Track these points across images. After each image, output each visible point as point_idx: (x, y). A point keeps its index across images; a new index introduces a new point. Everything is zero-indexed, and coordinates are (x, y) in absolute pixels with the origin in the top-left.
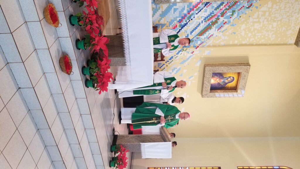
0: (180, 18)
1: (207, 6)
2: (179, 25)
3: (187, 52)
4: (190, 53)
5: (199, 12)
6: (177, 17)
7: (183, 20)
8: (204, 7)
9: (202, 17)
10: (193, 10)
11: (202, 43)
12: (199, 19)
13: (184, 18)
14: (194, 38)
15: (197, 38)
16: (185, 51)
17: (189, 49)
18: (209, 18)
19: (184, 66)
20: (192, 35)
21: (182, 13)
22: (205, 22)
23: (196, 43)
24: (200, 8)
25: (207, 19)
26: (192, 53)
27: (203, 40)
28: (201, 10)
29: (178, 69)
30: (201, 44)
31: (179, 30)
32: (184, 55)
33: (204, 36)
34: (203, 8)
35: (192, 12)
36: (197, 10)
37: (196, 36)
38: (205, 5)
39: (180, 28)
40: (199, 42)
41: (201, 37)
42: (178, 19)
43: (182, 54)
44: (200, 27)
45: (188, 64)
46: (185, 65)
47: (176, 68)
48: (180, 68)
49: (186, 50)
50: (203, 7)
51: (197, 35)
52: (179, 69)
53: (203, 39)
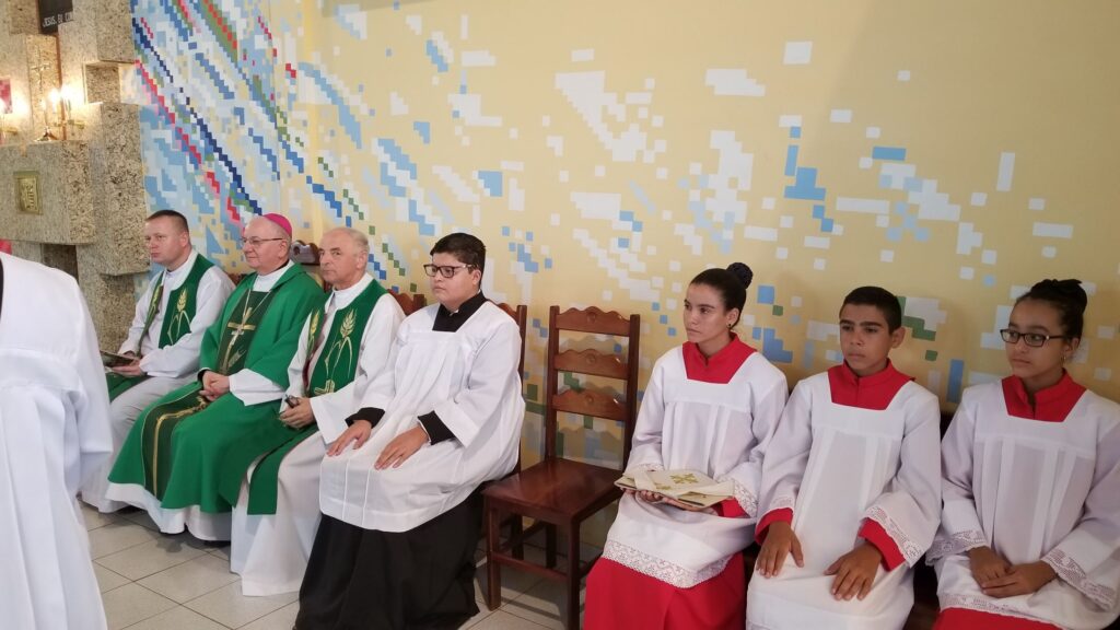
0: (188, 158)
1: (149, 39)
2: (206, 162)
3: (290, 108)
4: (292, 90)
5: (165, 67)
6: (186, 174)
7: (190, 144)
8: (152, 49)
9: (180, 53)
10: (161, 99)
11: (263, 25)
12: (185, 64)
13: (186, 138)
14: (244, 76)
15: (245, 58)
16: (285, 122)
17: (279, 97)
18: (179, 16)
19: (372, 112)
20: (236, 87)
21: (172, 149)
22: (191, 34)
23: (264, 62)
24: (155, 68)
25: (184, 26)
26: (293, 74)
27: (253, 20)
28: (162, 63)
29: (386, 158)
30: (266, 31)
31: (223, 163)
32: (305, 123)
33: (235, 22)
34: (155, 53)
35: (168, 103)
36: (161, 81)
37: (236, 66)
38: (147, 45)
39: (216, 155)
40: (260, 42)
41: (240, 37)
42: (191, 168)
43: (297, 140)
44: (208, 50)
45: (361, 88)
46: (364, 111)
47: (384, 166)
48: (381, 142)
49: (282, 114)
50: (152, 53)
51: (234, 60)
52: (388, 145)
53: (248, 24)
